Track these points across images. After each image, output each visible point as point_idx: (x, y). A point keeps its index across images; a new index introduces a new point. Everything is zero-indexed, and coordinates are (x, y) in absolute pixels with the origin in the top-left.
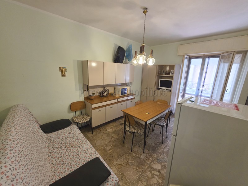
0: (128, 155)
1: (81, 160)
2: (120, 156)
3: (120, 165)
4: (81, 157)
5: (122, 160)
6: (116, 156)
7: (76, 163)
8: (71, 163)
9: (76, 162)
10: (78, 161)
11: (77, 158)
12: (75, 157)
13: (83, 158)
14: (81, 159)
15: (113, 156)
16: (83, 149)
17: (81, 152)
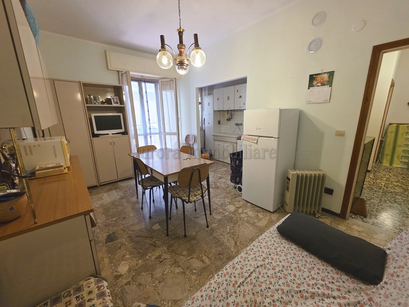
0: (216, 232)
1: (291, 260)
2: (218, 242)
3: (236, 244)
4: (283, 263)
5: (225, 241)
6: (219, 249)
7: (302, 268)
8: (307, 279)
9: (300, 270)
10: (296, 265)
11: (290, 272)
12: (289, 278)
13: (285, 258)
14: (288, 262)
15: (219, 254)
16: (261, 266)
17: (270, 268)
